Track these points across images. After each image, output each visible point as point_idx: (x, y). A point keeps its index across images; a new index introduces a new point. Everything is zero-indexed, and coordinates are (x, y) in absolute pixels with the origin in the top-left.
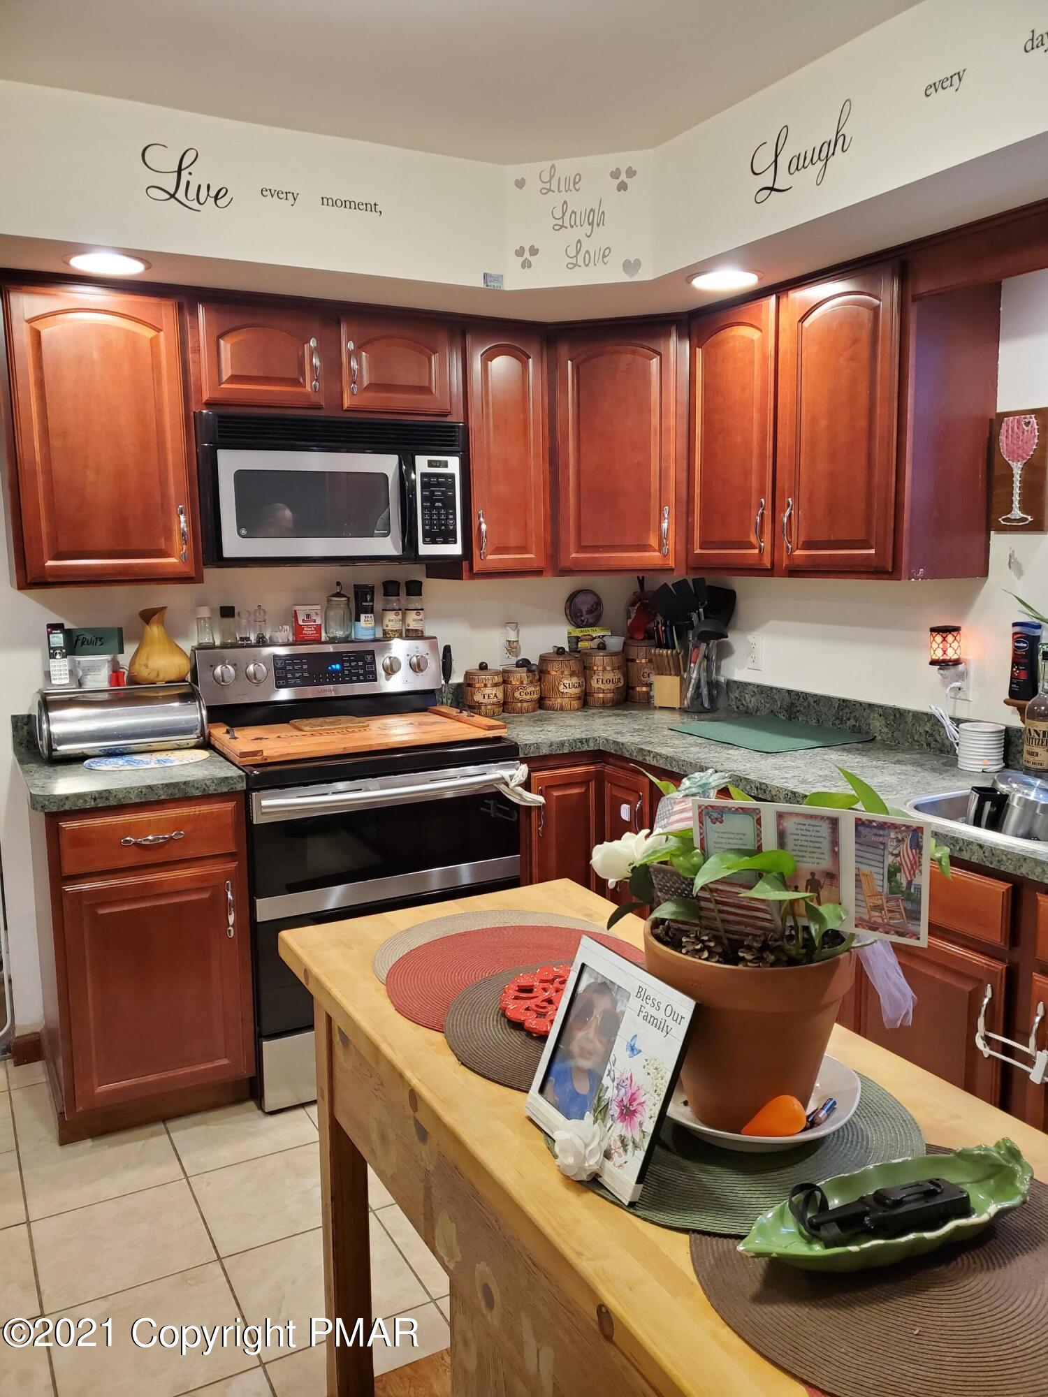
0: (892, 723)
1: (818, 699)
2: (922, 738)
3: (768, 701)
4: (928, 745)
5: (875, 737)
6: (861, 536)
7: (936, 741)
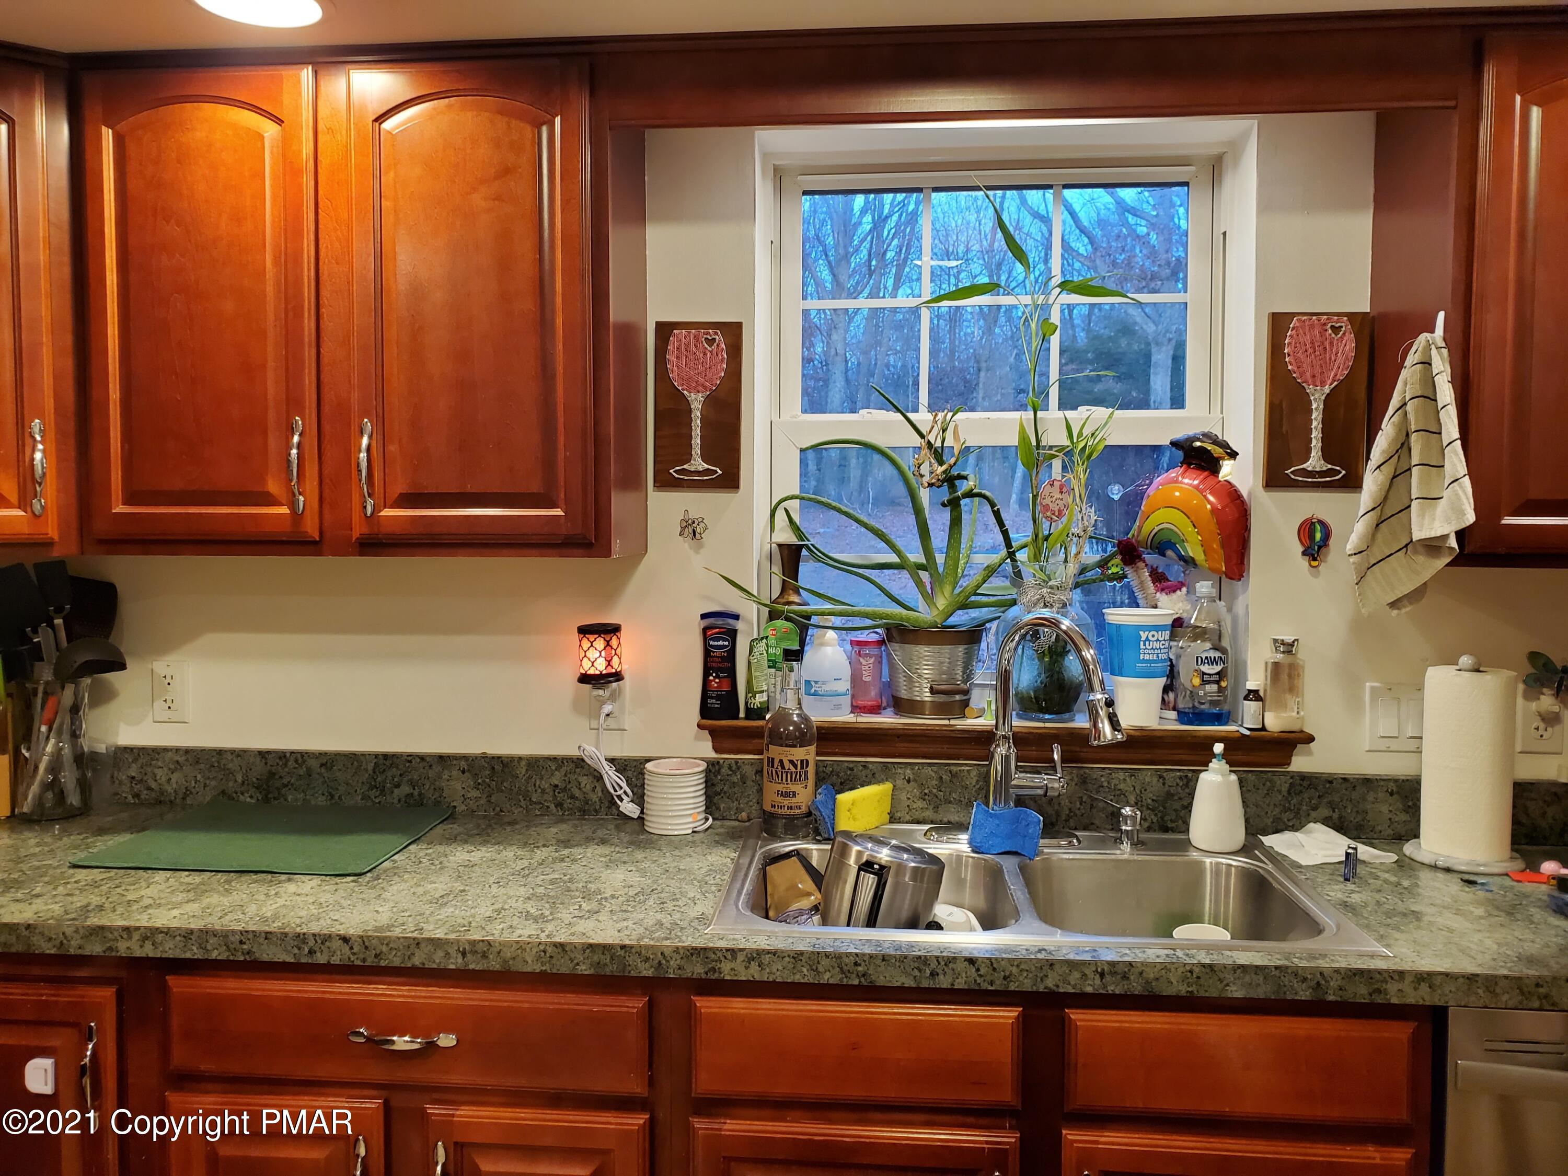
0: (488, 780)
1: (329, 760)
2: (546, 797)
3: (211, 775)
4: (559, 805)
5: (455, 807)
6: (535, 486)
7: (573, 797)
